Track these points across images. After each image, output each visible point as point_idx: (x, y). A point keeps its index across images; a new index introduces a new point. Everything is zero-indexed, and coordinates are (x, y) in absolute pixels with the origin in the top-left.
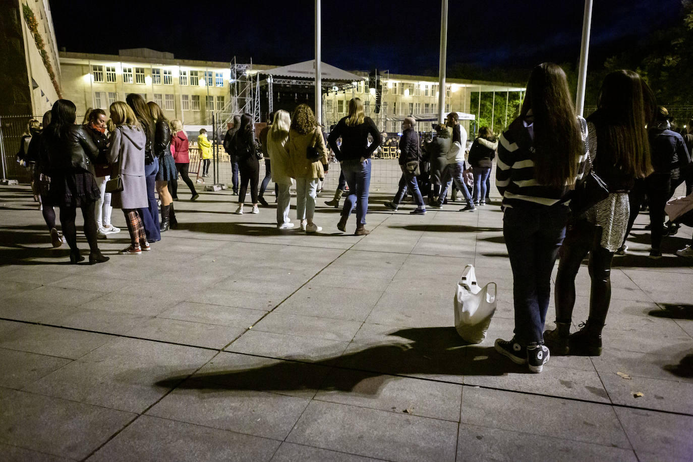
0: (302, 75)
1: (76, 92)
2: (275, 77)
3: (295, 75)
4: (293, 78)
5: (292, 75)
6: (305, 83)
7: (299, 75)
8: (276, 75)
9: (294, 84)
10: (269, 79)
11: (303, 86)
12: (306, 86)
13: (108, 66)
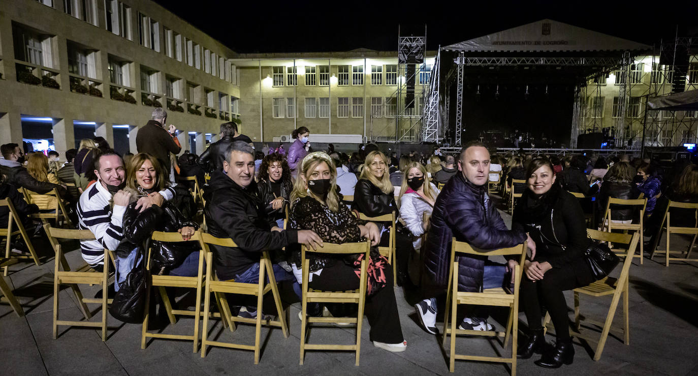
0: (518, 48)
1: (254, 98)
2: (468, 54)
3: (505, 49)
4: (502, 54)
5: (499, 49)
6: (523, 62)
7: (511, 48)
8: (470, 51)
9: (504, 63)
10: (459, 59)
11: (521, 67)
12: (527, 66)
13: (290, 67)
